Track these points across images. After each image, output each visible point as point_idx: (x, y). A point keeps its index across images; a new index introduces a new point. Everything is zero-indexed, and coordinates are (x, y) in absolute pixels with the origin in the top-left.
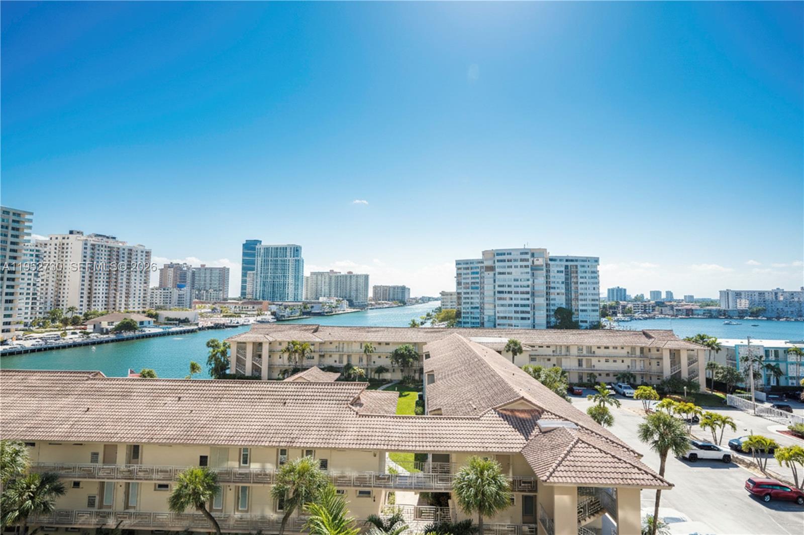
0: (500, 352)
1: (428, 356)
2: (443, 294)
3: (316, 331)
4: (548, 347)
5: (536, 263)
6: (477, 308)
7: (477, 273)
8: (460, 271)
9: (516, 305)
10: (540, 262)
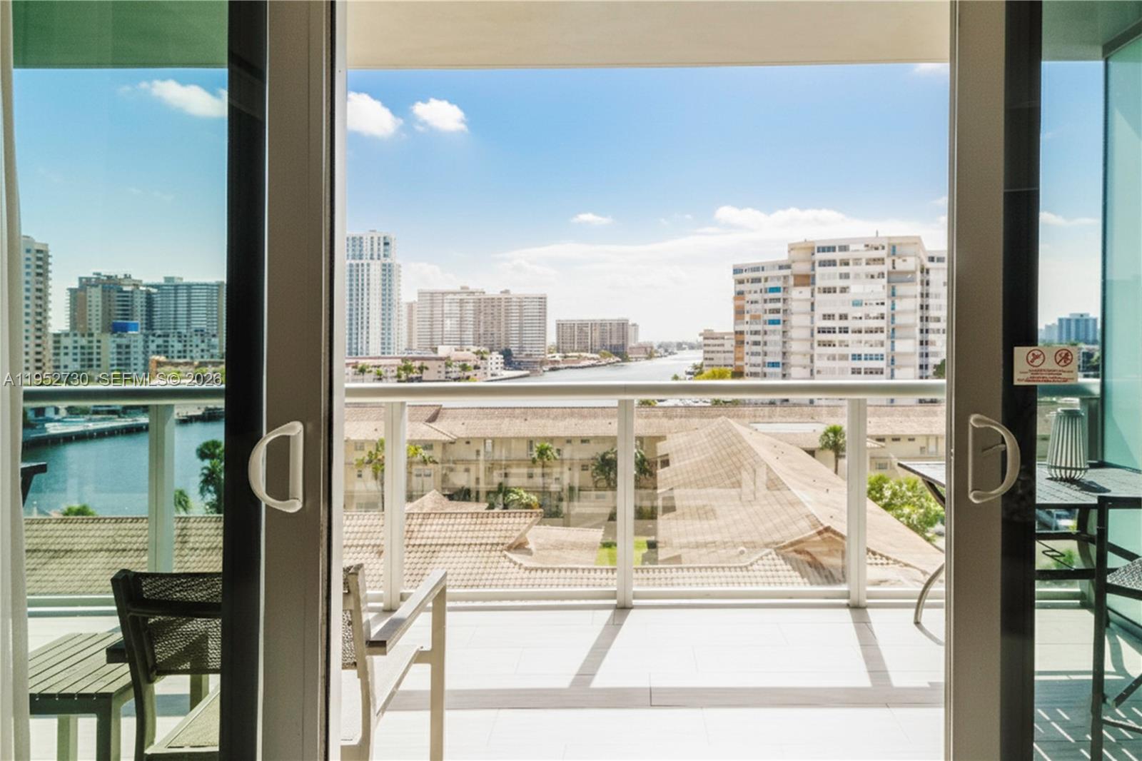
0: (812, 453)
1: (666, 463)
2: (708, 336)
3: (433, 419)
4: (911, 439)
5: (900, 266)
6: (774, 365)
7: (777, 290)
8: (741, 287)
9: (857, 357)
10: (910, 264)
